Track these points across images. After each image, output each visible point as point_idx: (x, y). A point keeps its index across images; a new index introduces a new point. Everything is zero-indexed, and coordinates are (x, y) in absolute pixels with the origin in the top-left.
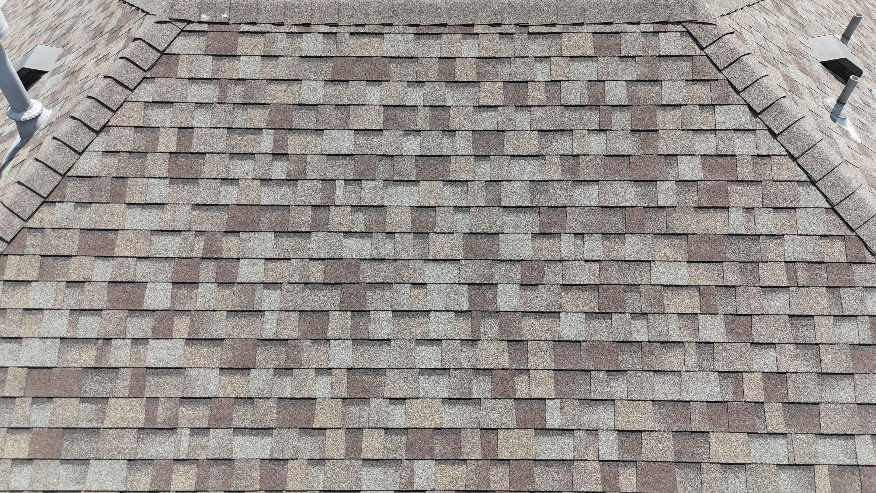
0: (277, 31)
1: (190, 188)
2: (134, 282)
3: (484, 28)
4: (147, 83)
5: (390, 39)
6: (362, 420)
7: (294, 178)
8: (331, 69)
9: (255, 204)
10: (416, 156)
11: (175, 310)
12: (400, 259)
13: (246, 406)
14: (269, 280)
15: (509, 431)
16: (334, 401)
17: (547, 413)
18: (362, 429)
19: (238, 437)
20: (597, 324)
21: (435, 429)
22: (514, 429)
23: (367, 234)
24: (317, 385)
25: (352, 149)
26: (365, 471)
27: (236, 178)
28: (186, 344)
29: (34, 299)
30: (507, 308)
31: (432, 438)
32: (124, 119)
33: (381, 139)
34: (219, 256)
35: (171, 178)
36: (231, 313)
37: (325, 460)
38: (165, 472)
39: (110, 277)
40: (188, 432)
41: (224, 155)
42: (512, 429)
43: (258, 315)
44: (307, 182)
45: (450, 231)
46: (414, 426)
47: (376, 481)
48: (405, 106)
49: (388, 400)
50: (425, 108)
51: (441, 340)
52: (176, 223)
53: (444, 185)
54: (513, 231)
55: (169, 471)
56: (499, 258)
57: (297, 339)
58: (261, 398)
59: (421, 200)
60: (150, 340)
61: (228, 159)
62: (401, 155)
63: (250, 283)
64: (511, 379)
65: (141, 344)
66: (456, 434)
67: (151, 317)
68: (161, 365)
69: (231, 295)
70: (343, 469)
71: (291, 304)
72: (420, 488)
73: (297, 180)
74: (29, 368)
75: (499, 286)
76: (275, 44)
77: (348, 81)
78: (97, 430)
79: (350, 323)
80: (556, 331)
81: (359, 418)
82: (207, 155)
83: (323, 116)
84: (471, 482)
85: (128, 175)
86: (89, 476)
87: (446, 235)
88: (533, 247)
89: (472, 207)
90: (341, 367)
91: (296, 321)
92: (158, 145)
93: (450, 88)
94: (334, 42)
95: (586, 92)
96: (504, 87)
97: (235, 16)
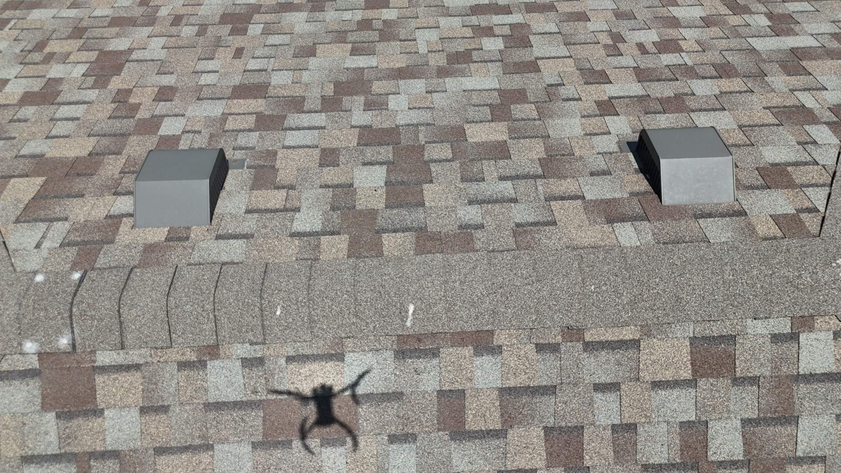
0: (162, 360)
3: (511, 336)
5: (356, 363)
8: (260, 421)
76: (160, 385)
93: (457, 441)
94: (260, 374)
95: (678, 441)
96: (545, 435)
97: (83, 338)
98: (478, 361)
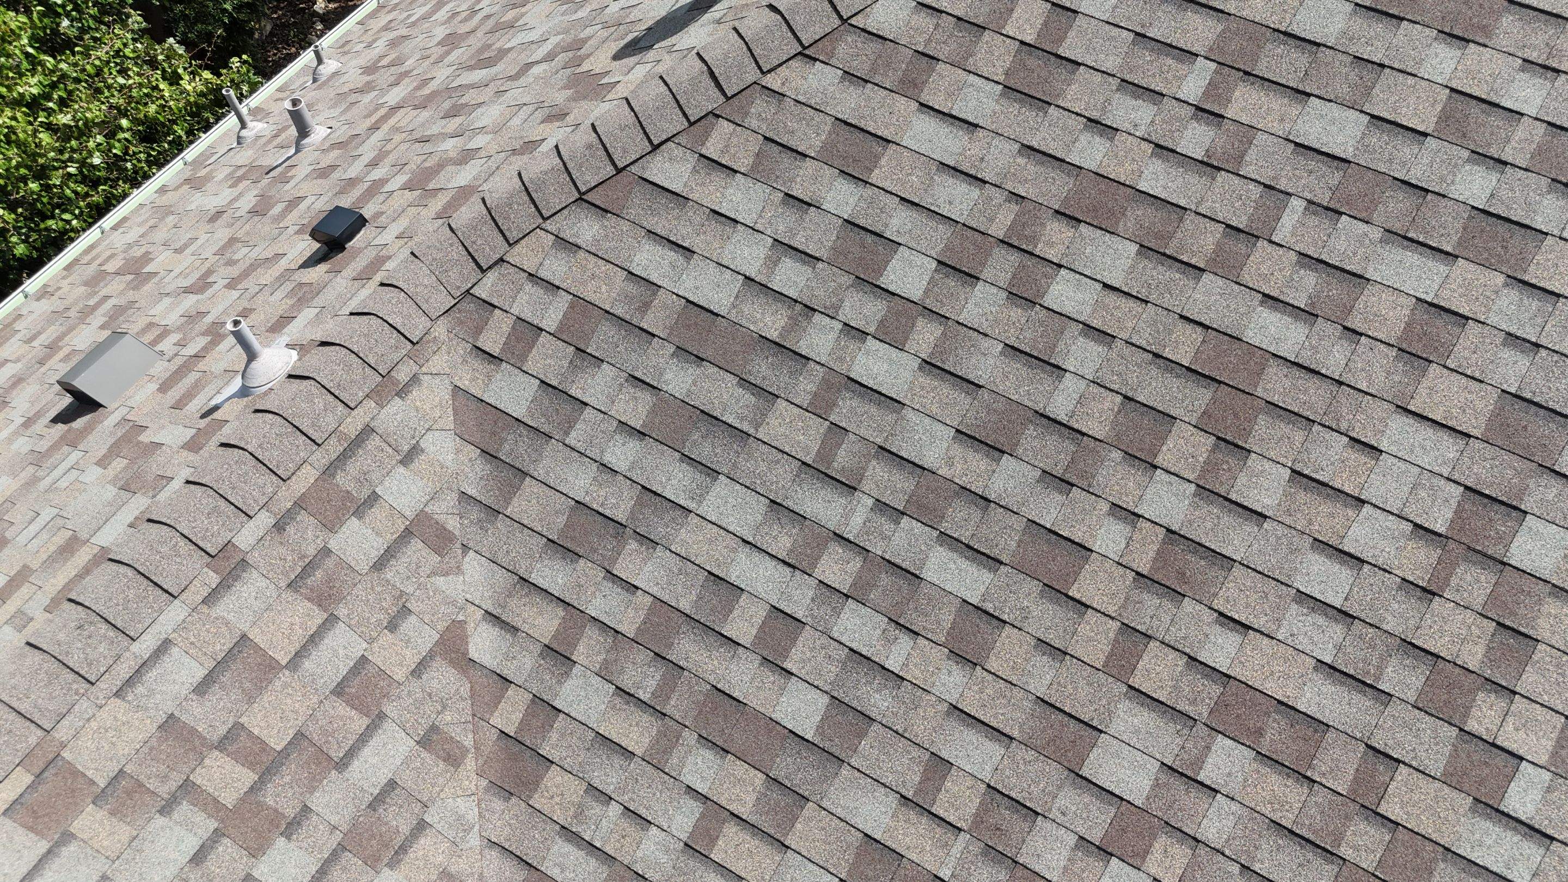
1: (1030, 115)
2: (882, 236)
6: (1156, 623)
7: (1215, 163)
9: (1127, 183)
10: (1473, 207)
11: (925, 308)
12: (1349, 386)
13: (973, 507)
14: (1095, 323)
15: (1421, 776)
16: (1121, 570)
17: (1512, 784)
18: (1150, 637)
19: (942, 549)
21: (1280, 702)
22: (1434, 778)
23: (1308, 315)
24: (1102, 531)
25: (1351, 149)
26: (1124, 706)
27: (1115, 126)
28: (920, 368)
30: (1526, 565)
31: (1267, 714)
33: (1416, 151)
34: (1030, 248)
35: (1005, 86)
36: (1009, 349)
37: (1066, 653)
38: (815, 545)
39: (850, 212)
40: (870, 502)
41: (1111, 79)
42: (1430, 776)
43: (1053, 372)
44: (1236, 180)
45: (1477, 375)
46: (1243, 679)
47: (1137, 731)
48: (1497, 106)
49: (1216, 615)
50: (1538, 123)
51: (1362, 561)
53: (1506, 285)
55: (821, 547)
56: (1557, 468)
57: (1101, 441)
58: (1002, 506)
59: (1446, 293)
60: (869, 337)
61: (1114, 88)
62: (1444, 196)
63: (1061, 314)
64: (1470, 691)
65: (853, 337)
66: (1316, 731)
68: (870, 383)
70: (1090, 684)
71: (1115, 377)
72: (1208, 783)
73: (1219, 169)
74: (688, 301)
75: (1529, 517)
77: (1402, 19)
78: (744, 435)
81: (1152, 618)
82: (1082, 67)
83: (1322, 70)
84: (1307, 822)
85: (941, 57)
86: (711, 497)
87: (1464, 380)
89: (1547, 348)
90: (1157, 521)
91: (1112, 410)
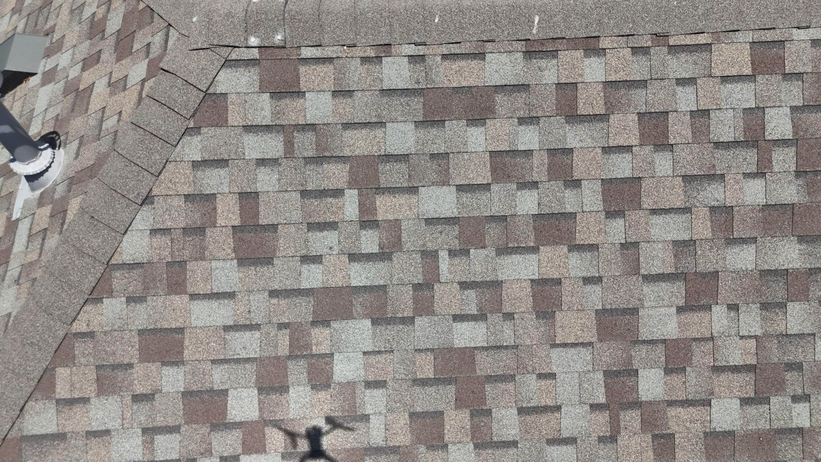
0: (349, 55)
3: (612, 41)
4: (191, 135)
5: (494, 62)
8: (421, 106)
20: (752, 410)
29: (97, 419)
32: (170, 185)
52: (253, 315)
54: (653, 304)
67: (238, 430)
69: (329, 397)
76: (347, 74)
79: (469, 423)
80: (707, 421)
88: (679, 323)
92: (217, 217)
93: (571, 124)
94: (422, 68)
95: (742, 124)
96: (639, 120)
97: (292, 37)
98: (587, 61)
